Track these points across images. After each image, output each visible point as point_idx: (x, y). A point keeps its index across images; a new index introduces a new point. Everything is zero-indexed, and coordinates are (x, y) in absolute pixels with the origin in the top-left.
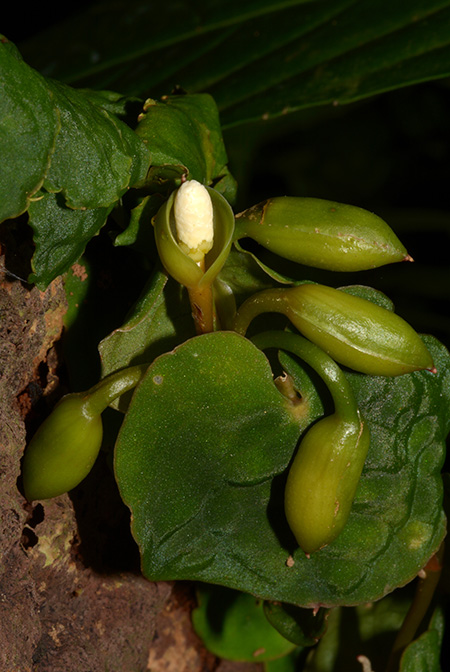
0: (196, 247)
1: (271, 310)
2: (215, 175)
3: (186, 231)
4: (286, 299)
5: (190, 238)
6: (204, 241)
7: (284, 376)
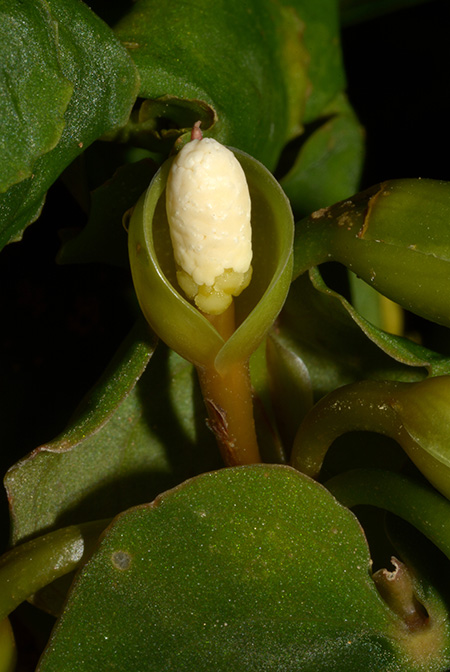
0: (210, 281)
1: (367, 427)
2: (311, 115)
3: (188, 247)
4: (396, 407)
5: (196, 263)
6: (229, 271)
7: (392, 569)
